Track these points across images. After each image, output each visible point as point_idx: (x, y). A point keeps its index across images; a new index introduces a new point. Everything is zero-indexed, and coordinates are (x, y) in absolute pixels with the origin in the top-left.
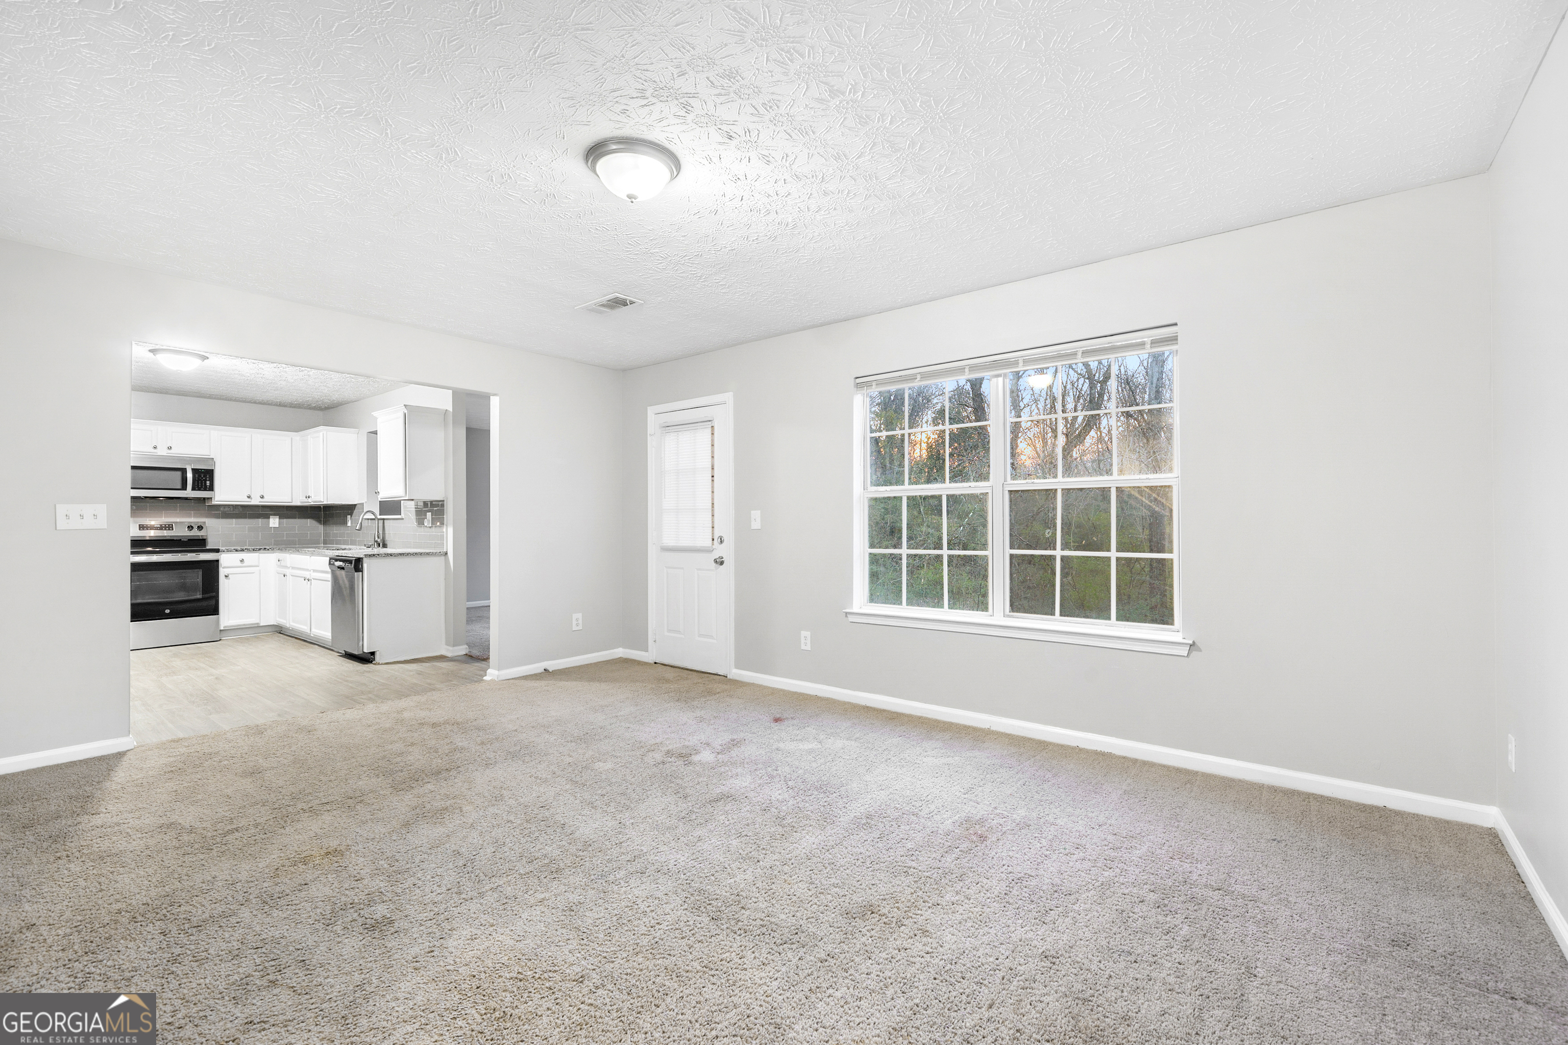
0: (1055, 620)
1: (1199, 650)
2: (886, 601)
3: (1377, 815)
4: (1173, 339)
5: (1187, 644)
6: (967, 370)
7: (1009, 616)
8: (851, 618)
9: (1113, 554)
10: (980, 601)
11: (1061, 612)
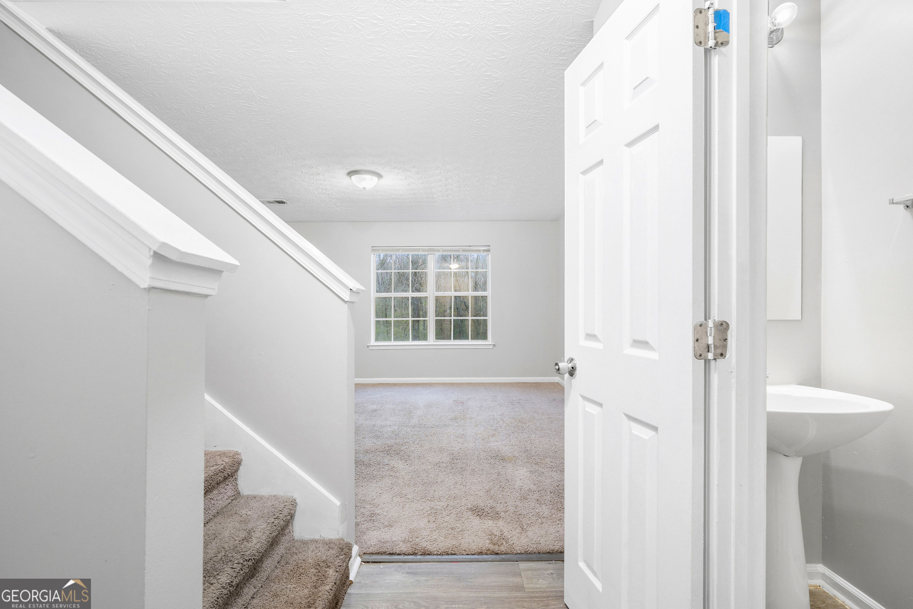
0: (452, 341)
1: (496, 346)
2: (384, 340)
3: (538, 384)
4: (489, 251)
5: (492, 345)
6: (421, 250)
7: (435, 342)
8: (370, 348)
9: (470, 318)
10: (425, 338)
11: (453, 338)
